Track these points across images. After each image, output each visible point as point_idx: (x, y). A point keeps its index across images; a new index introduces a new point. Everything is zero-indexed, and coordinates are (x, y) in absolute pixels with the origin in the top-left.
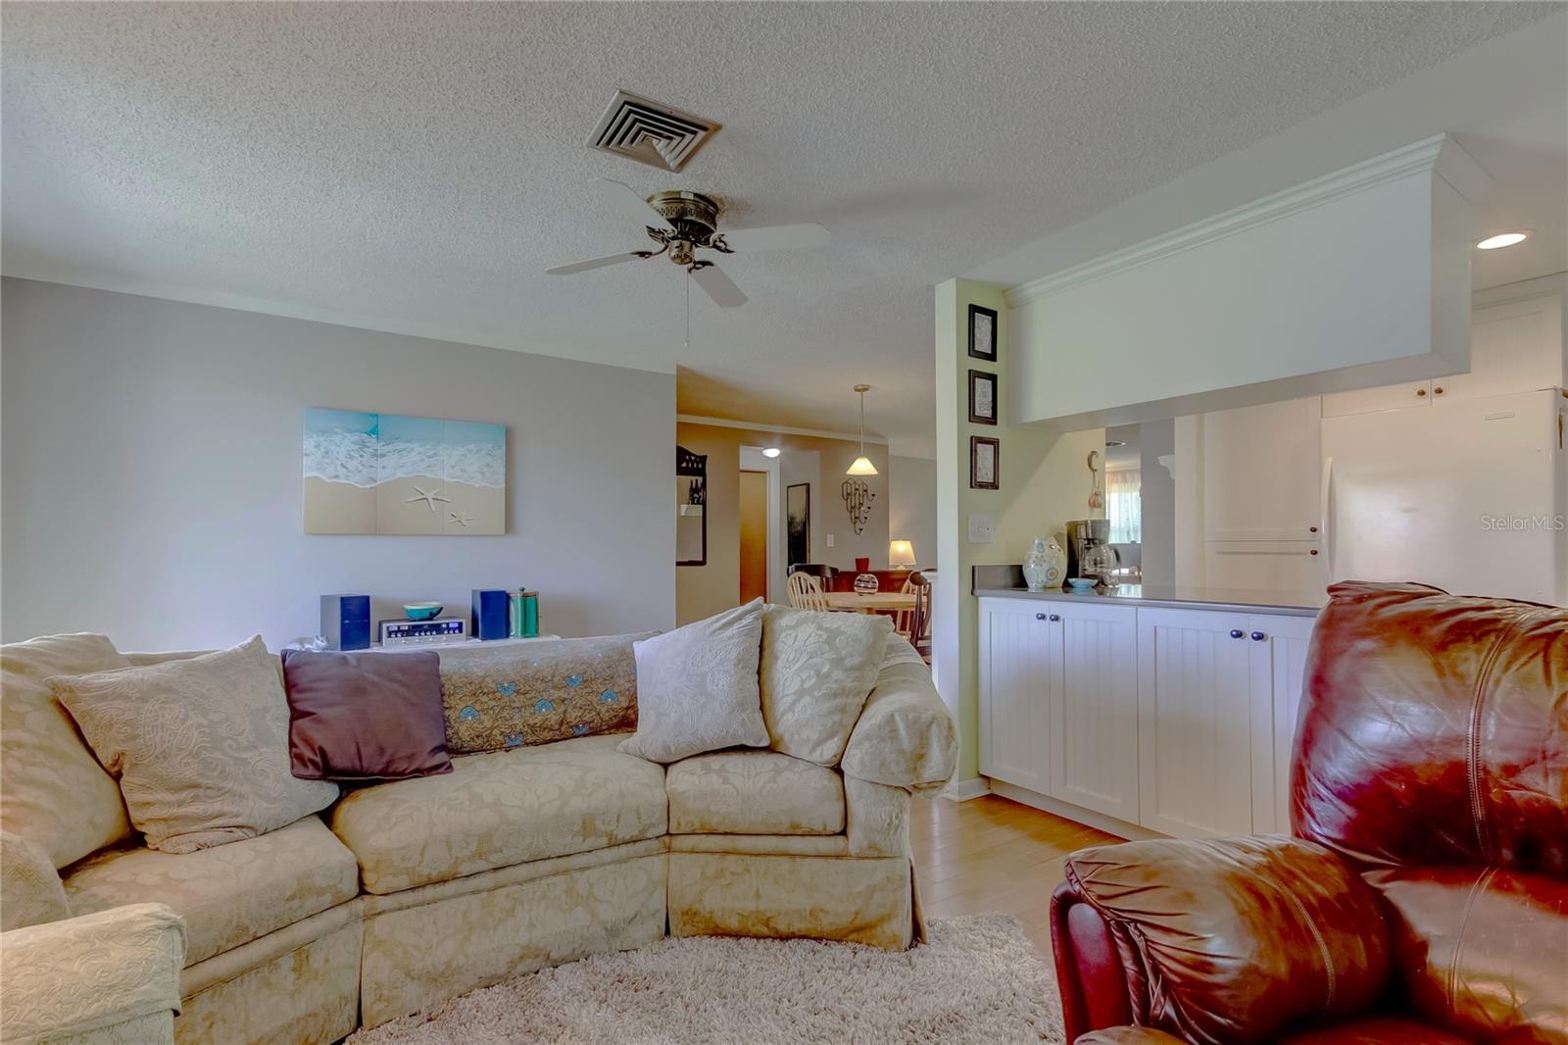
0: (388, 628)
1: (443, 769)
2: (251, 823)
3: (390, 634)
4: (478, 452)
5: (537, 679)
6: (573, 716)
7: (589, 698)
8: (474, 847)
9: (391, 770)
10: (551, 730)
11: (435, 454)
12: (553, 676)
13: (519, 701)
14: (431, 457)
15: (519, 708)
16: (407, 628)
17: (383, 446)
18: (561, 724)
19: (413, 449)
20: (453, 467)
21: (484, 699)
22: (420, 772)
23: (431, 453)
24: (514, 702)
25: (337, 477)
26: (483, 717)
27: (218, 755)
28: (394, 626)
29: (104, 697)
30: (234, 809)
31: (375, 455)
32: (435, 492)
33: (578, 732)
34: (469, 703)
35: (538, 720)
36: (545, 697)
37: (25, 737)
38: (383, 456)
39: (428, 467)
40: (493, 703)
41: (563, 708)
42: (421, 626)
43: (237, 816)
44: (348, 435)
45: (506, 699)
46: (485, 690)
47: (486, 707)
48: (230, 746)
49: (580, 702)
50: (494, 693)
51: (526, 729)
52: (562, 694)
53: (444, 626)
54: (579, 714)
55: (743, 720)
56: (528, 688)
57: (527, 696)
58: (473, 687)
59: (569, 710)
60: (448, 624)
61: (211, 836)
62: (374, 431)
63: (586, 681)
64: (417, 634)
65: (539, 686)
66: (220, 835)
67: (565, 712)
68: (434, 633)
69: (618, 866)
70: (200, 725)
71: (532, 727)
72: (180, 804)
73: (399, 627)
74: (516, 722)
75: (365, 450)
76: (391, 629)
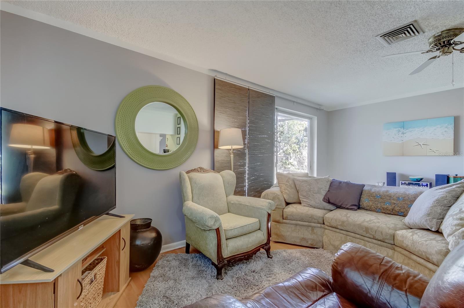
0: (401, 182)
1: (353, 210)
2: (312, 205)
3: (402, 184)
4: (441, 128)
5: (388, 196)
6: (397, 209)
7: (404, 205)
8: (340, 223)
9: (342, 206)
10: (389, 211)
11: (423, 130)
12: (394, 196)
13: (380, 200)
14: (422, 131)
15: (381, 202)
16: (407, 183)
17: (405, 130)
18: (393, 210)
19: (415, 130)
20: (431, 133)
21: (371, 198)
22: (348, 209)
23: (422, 130)
24: (379, 200)
25: (391, 141)
26: (370, 202)
27: (309, 193)
28: (403, 182)
29: (297, 181)
30: (310, 202)
31: (403, 133)
32: (423, 142)
33: (399, 214)
34: (368, 198)
35: (385, 207)
36: (389, 201)
37: (288, 184)
38: (405, 133)
39: (421, 135)
40: (373, 199)
41: (394, 206)
42: (413, 183)
43: (310, 203)
44: (395, 129)
45: (377, 199)
46: (372, 196)
47: (371, 200)
48: (312, 192)
49: (400, 205)
50: (374, 197)
51: (381, 208)
52: (395, 202)
53: (421, 184)
54: (399, 209)
55: (427, 219)
56: (384, 198)
57: (384, 200)
58: (369, 194)
59: (396, 207)
60: (422, 184)
61: (306, 205)
62: (403, 127)
63: (404, 200)
64: (411, 185)
65: (388, 198)
66: (307, 205)
67: (394, 207)
68: (417, 186)
69: (379, 246)
70: (309, 188)
71: (383, 208)
72: (303, 199)
73: (405, 182)
74: (379, 205)
75: (400, 132)
76: (402, 183)
